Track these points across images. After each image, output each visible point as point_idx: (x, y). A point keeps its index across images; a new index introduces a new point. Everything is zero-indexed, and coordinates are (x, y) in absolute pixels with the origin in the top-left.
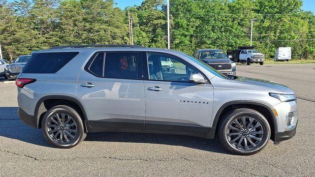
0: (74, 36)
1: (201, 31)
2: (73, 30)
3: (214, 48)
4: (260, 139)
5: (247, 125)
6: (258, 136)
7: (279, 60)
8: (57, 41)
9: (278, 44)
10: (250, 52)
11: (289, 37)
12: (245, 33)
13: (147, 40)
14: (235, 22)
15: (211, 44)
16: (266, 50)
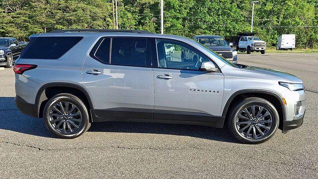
0: (47, 16)
1: (196, 13)
2: (45, 9)
3: (210, 34)
4: (269, 128)
5: (256, 114)
6: (266, 124)
7: (282, 49)
8: (25, 21)
9: (281, 31)
10: (251, 39)
11: (293, 23)
12: (244, 17)
13: (133, 22)
14: (234, 4)
15: (206, 29)
16: (269, 37)
